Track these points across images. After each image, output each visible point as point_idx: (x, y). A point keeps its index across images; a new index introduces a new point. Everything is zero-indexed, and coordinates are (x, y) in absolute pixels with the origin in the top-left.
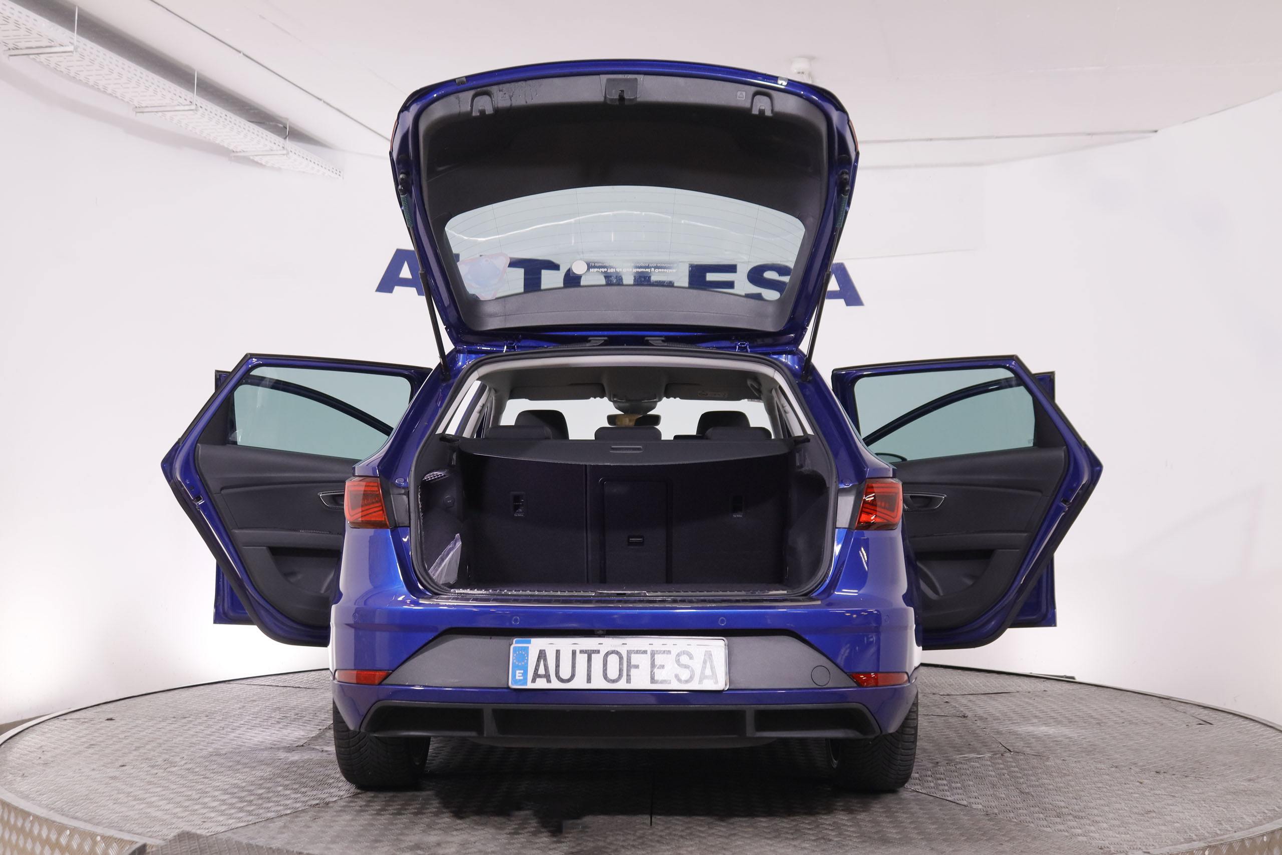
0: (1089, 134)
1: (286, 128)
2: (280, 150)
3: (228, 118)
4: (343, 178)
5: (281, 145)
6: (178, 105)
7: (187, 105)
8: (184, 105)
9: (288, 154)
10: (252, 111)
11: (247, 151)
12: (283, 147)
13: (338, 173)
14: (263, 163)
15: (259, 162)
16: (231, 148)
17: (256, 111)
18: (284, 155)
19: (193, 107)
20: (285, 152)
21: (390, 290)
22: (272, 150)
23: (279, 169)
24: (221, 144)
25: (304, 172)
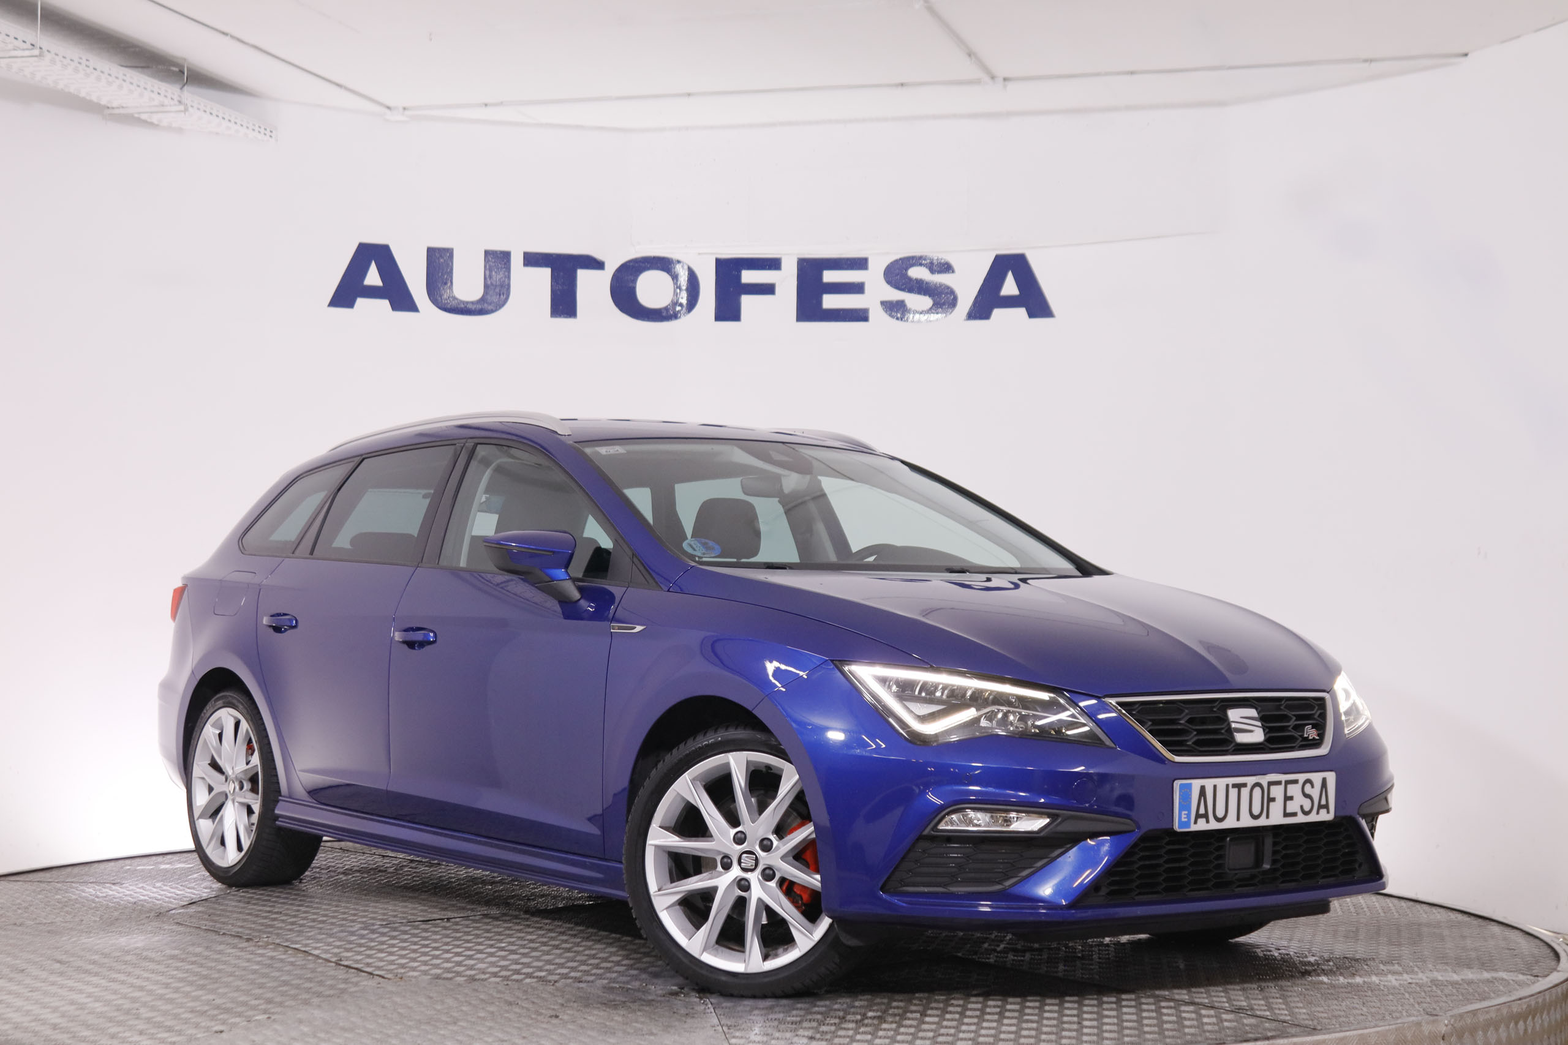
0: (1366, 61)
1: (183, 73)
2: (175, 105)
3: (92, 64)
4: (277, 140)
5: (176, 98)
6: (14, 50)
7: (27, 49)
8: (24, 50)
9: (186, 110)
10: (133, 50)
11: (127, 107)
12: (180, 102)
13: (268, 132)
14: (156, 122)
15: (149, 120)
16: (103, 102)
17: (137, 49)
18: (182, 111)
19: (36, 52)
20: (182, 108)
21: (350, 304)
22: (163, 106)
23: (180, 130)
24: (88, 98)
25: (217, 133)
